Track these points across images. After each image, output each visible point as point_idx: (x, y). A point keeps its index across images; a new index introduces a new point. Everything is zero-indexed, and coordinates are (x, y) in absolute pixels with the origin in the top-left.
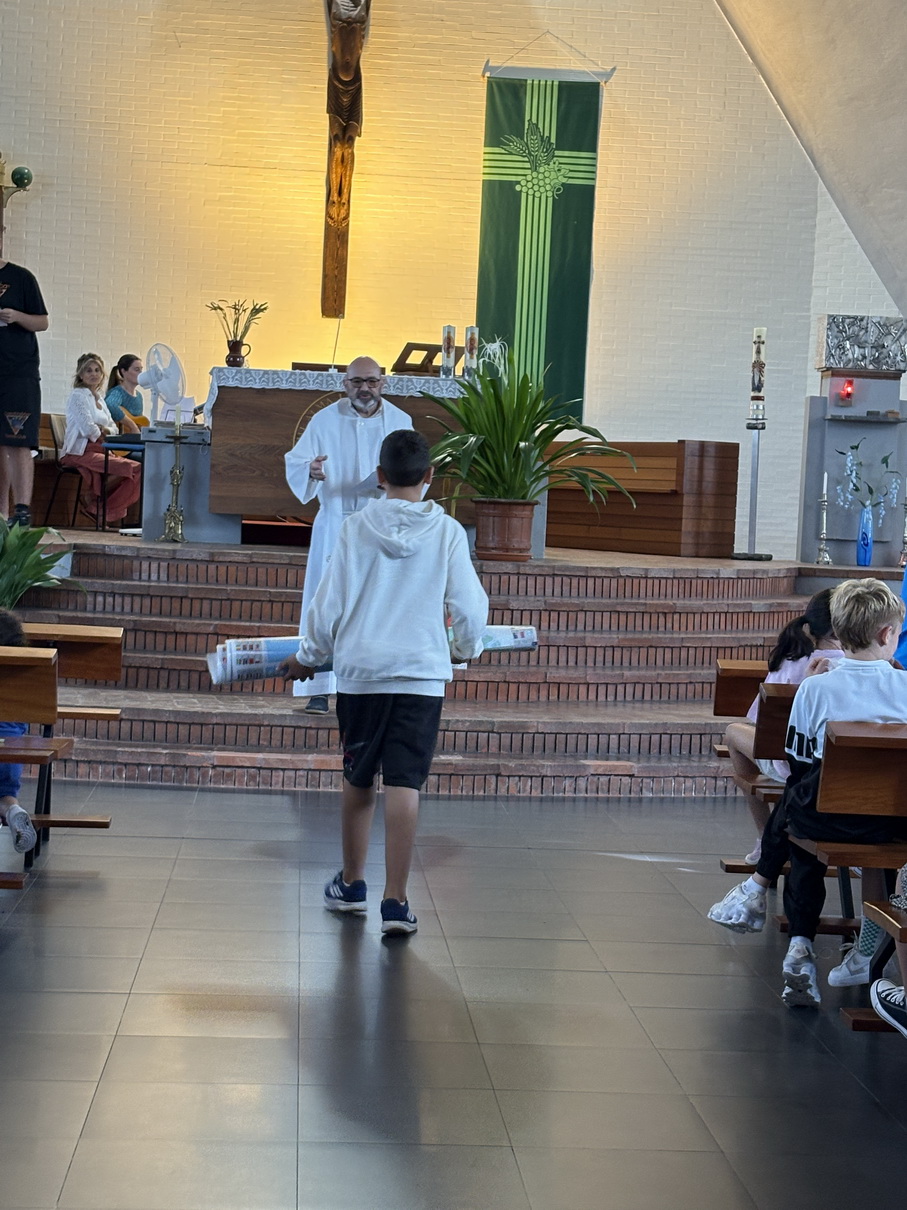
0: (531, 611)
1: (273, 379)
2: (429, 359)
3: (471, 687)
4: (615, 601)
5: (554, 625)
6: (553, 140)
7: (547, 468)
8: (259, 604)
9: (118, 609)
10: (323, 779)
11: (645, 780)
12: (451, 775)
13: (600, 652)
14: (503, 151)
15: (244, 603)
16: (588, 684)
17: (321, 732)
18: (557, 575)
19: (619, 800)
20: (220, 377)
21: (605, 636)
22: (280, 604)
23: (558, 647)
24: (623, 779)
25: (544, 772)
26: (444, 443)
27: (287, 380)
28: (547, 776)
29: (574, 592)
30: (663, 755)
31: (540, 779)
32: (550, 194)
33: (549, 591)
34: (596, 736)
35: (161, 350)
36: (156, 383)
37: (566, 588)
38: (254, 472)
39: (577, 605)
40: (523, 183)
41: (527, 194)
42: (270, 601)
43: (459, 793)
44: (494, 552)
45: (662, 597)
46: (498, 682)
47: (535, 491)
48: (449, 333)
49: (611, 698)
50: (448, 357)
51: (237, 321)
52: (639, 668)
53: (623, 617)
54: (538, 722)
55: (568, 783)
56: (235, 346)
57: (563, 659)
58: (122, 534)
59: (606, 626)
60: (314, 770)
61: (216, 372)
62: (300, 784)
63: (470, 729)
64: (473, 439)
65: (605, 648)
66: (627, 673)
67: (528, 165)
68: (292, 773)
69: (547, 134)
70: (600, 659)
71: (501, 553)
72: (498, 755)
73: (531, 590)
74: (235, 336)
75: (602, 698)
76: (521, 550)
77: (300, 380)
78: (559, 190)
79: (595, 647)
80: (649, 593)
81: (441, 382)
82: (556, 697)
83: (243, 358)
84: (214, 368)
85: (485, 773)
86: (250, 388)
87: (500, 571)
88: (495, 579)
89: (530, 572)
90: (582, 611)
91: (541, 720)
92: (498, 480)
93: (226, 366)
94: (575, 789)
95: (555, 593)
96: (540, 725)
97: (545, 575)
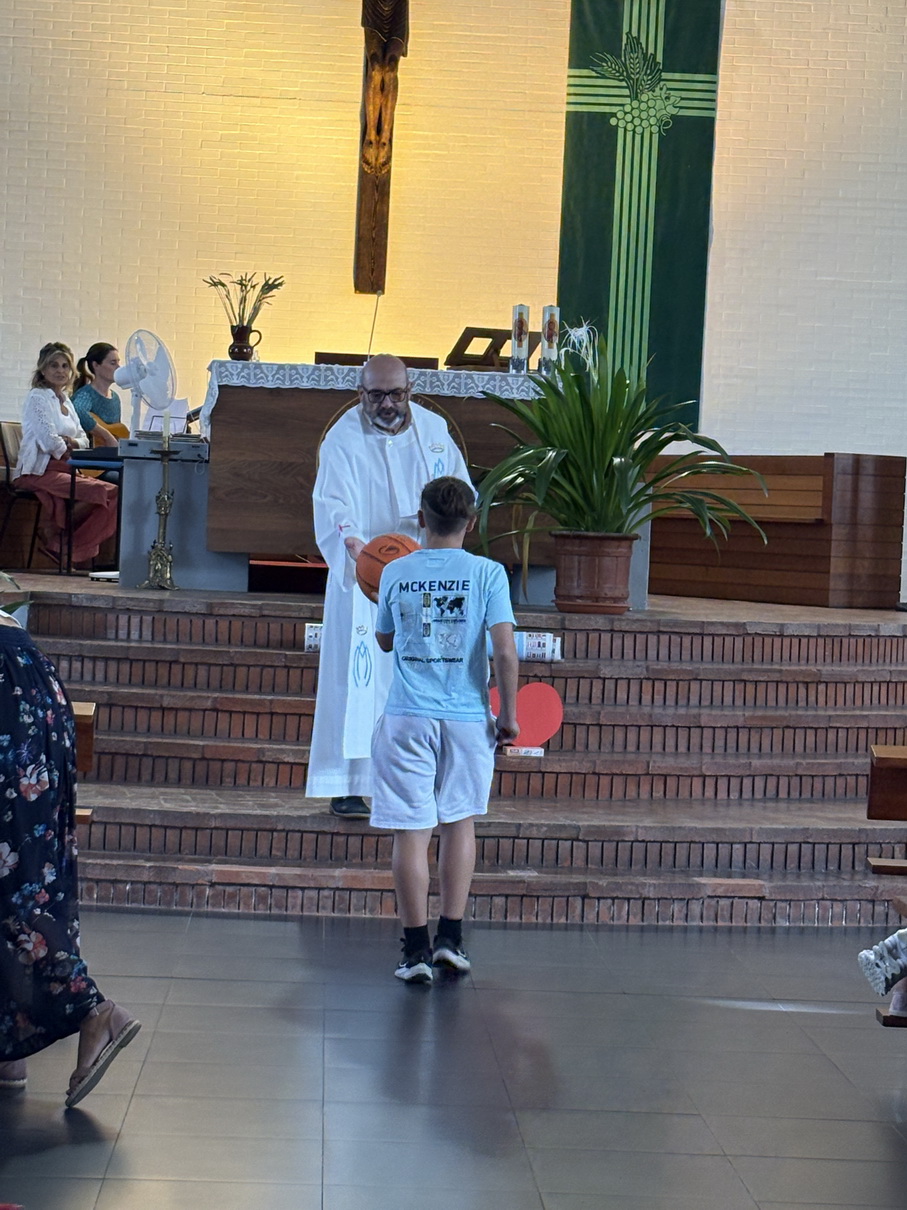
0: (629, 680)
1: (291, 376)
2: (495, 348)
3: (550, 780)
4: (740, 667)
5: (658, 698)
6: (660, 58)
7: (650, 491)
8: (271, 670)
9: (88, 677)
10: (353, 901)
11: (779, 904)
12: (522, 896)
13: (720, 734)
14: (594, 74)
15: (252, 669)
16: (704, 777)
17: (352, 840)
18: (664, 633)
19: (745, 930)
20: (221, 373)
21: (726, 713)
22: (299, 671)
23: (665, 727)
24: (750, 902)
25: (646, 893)
26: (514, 460)
27: (308, 378)
28: (649, 899)
29: (686, 655)
30: (803, 871)
31: (640, 902)
32: (655, 129)
33: (652, 653)
34: (715, 846)
35: (145, 337)
36: (138, 381)
37: (675, 651)
38: (265, 496)
39: (690, 672)
40: (620, 115)
41: (625, 130)
42: (286, 667)
43: (534, 920)
44: (579, 602)
45: (803, 662)
46: (585, 774)
47: (633, 523)
48: (521, 314)
49: (734, 795)
50: (520, 346)
51: (243, 300)
52: (771, 755)
53: (750, 688)
54: (637, 827)
55: (676, 907)
56: (241, 333)
57: (670, 743)
58: (93, 579)
59: (728, 699)
60: (343, 889)
61: (216, 367)
62: (324, 908)
63: (548, 835)
64: (552, 454)
65: (726, 728)
66: (756, 762)
67: (626, 92)
68: (314, 894)
69: (651, 50)
70: (720, 743)
71: (589, 603)
72: (585, 871)
73: (629, 652)
74: (242, 318)
75: (722, 794)
76: (616, 599)
77: (326, 377)
78: (667, 123)
79: (714, 728)
80: (786, 655)
81: (510, 379)
82: (662, 793)
83: (252, 348)
84: (214, 362)
85: (567, 894)
86: (261, 387)
87: (587, 628)
88: (581, 638)
89: (627, 628)
90: (696, 679)
91: (641, 825)
92: (585, 508)
93: (229, 359)
94: (687, 915)
95: (660, 656)
96: (640, 831)
97: (647, 633)
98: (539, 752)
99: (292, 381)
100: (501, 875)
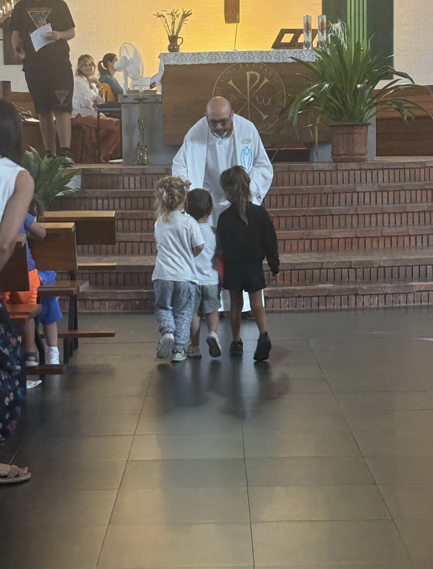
0: (370, 192)
1: (198, 58)
2: (295, 38)
3: (335, 242)
4: (424, 183)
5: (385, 200)
7: (375, 101)
12: (326, 296)
13: (416, 215)
16: (410, 236)
18: (386, 169)
21: (418, 205)
23: (389, 213)
25: (386, 291)
26: (308, 90)
27: (207, 58)
28: (388, 294)
29: (397, 179)
31: (383, 296)
33: (381, 179)
34: (418, 267)
36: (126, 67)
37: (392, 177)
39: (400, 186)
43: (332, 307)
44: (343, 157)
46: (352, 238)
47: (369, 116)
48: (307, 20)
49: (425, 244)
50: (308, 35)
51: (173, 23)
54: (380, 260)
55: (401, 297)
56: (173, 39)
57: (392, 220)
58: (111, 163)
59: (419, 199)
61: (162, 56)
63: (337, 267)
64: (327, 85)
65: (419, 212)
70: (416, 219)
71: (348, 157)
72: (356, 282)
73: (369, 180)
74: (173, 32)
75: (419, 244)
76: (361, 155)
77: (215, 57)
79: (413, 212)
81: (304, 52)
82: (390, 245)
83: (179, 46)
84: (161, 54)
85: (348, 294)
86: (185, 65)
87: (348, 169)
88: (346, 174)
89: (368, 168)
90: (403, 190)
91: (381, 259)
92: (344, 111)
93: (168, 52)
94: (407, 301)
95: (385, 181)
96: (381, 262)
97: (377, 170)
99: (199, 60)
100: (316, 287)
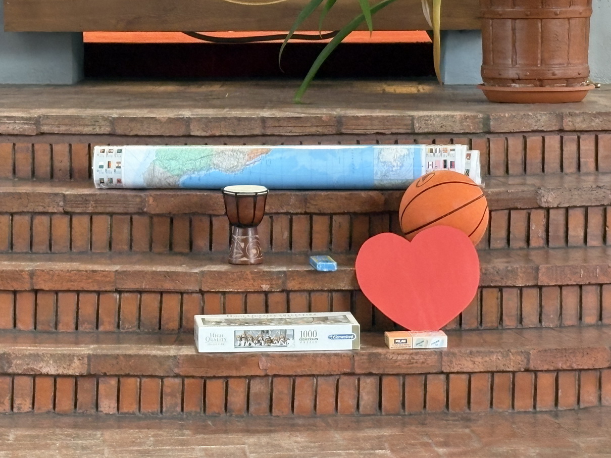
0: (586, 208)
3: (458, 385)
8: (45, 219)
15: (16, 218)
22: (86, 219)
42: (66, 213)
46: (514, 373)
71: (529, 87)
76: (569, 81)
87: (523, 129)
88: (515, 144)
89: (584, 126)
98: (438, 340)
